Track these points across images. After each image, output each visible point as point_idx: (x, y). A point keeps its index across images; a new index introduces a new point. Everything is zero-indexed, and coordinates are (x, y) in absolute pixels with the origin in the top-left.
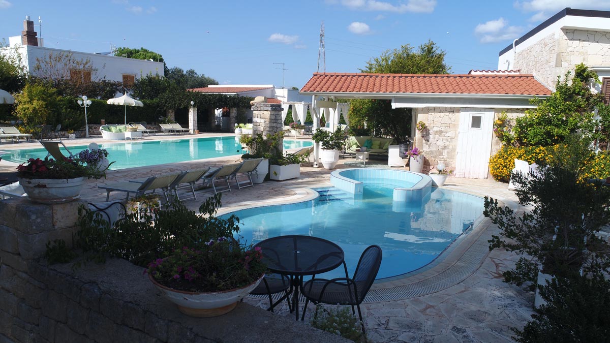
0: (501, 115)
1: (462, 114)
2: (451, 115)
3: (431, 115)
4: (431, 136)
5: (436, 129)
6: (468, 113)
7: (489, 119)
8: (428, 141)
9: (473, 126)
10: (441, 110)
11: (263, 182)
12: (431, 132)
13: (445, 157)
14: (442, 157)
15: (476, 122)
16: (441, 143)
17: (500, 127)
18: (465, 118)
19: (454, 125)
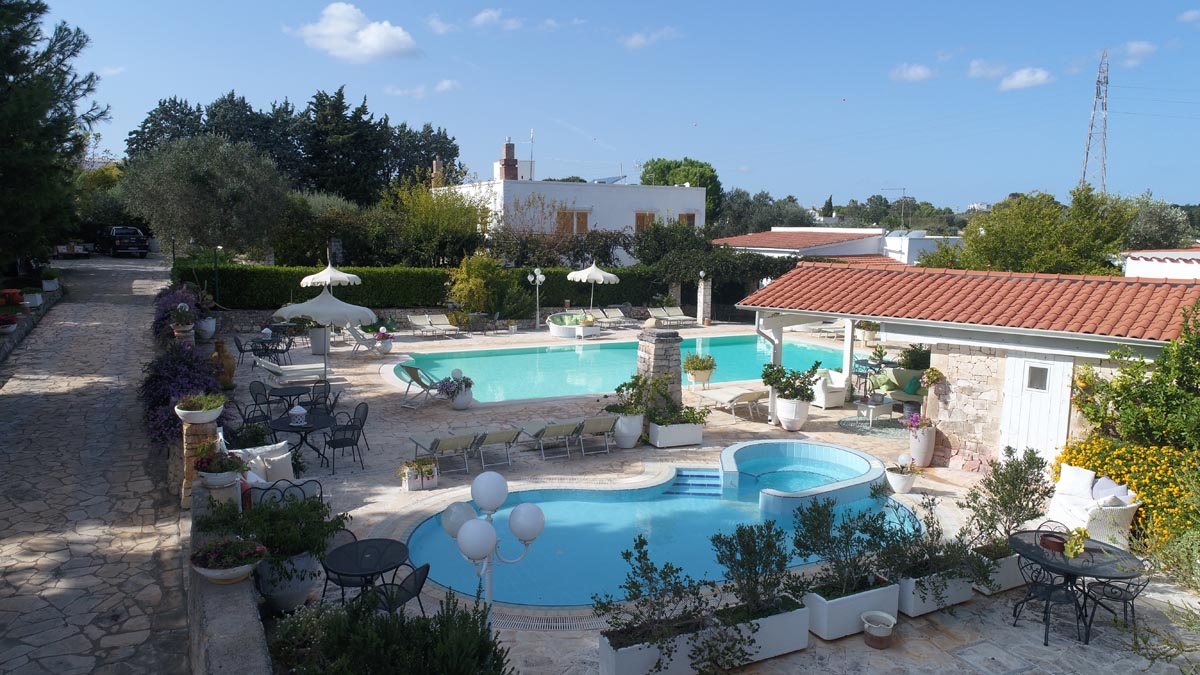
0: (1082, 369)
1: (1010, 360)
2: (990, 361)
3: (953, 359)
4: (953, 397)
5: (962, 383)
6: (1021, 361)
7: (1061, 374)
8: (946, 403)
9: (1032, 384)
10: (970, 351)
11: (635, 447)
12: (952, 387)
13: (979, 436)
14: (973, 435)
15: (1038, 378)
16: (971, 410)
17: (1085, 394)
18: (1015, 369)
19: (997, 379)
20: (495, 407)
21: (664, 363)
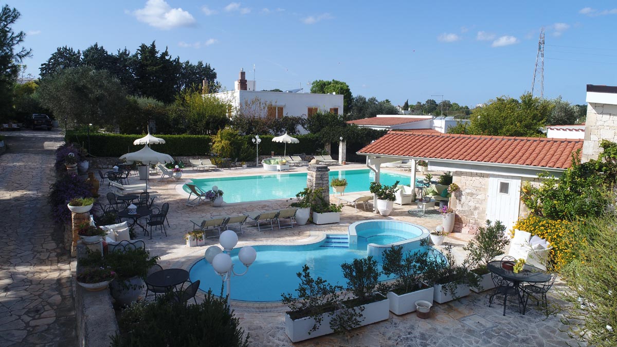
0: (525, 183)
1: (491, 179)
2: (481, 179)
3: (463, 178)
4: (463, 197)
5: (468, 191)
6: (496, 179)
7: (515, 186)
8: (460, 200)
9: (501, 191)
10: (472, 175)
11: (306, 224)
12: (463, 193)
13: (476, 217)
14: (473, 216)
15: (504, 188)
16: (472, 204)
17: (527, 195)
18: (494, 183)
19: (484, 189)
20: (235, 205)
21: (320, 182)
